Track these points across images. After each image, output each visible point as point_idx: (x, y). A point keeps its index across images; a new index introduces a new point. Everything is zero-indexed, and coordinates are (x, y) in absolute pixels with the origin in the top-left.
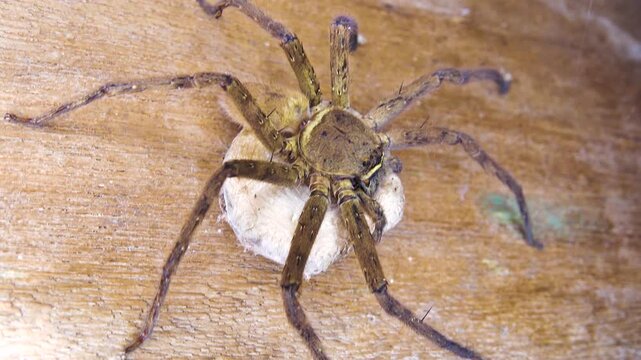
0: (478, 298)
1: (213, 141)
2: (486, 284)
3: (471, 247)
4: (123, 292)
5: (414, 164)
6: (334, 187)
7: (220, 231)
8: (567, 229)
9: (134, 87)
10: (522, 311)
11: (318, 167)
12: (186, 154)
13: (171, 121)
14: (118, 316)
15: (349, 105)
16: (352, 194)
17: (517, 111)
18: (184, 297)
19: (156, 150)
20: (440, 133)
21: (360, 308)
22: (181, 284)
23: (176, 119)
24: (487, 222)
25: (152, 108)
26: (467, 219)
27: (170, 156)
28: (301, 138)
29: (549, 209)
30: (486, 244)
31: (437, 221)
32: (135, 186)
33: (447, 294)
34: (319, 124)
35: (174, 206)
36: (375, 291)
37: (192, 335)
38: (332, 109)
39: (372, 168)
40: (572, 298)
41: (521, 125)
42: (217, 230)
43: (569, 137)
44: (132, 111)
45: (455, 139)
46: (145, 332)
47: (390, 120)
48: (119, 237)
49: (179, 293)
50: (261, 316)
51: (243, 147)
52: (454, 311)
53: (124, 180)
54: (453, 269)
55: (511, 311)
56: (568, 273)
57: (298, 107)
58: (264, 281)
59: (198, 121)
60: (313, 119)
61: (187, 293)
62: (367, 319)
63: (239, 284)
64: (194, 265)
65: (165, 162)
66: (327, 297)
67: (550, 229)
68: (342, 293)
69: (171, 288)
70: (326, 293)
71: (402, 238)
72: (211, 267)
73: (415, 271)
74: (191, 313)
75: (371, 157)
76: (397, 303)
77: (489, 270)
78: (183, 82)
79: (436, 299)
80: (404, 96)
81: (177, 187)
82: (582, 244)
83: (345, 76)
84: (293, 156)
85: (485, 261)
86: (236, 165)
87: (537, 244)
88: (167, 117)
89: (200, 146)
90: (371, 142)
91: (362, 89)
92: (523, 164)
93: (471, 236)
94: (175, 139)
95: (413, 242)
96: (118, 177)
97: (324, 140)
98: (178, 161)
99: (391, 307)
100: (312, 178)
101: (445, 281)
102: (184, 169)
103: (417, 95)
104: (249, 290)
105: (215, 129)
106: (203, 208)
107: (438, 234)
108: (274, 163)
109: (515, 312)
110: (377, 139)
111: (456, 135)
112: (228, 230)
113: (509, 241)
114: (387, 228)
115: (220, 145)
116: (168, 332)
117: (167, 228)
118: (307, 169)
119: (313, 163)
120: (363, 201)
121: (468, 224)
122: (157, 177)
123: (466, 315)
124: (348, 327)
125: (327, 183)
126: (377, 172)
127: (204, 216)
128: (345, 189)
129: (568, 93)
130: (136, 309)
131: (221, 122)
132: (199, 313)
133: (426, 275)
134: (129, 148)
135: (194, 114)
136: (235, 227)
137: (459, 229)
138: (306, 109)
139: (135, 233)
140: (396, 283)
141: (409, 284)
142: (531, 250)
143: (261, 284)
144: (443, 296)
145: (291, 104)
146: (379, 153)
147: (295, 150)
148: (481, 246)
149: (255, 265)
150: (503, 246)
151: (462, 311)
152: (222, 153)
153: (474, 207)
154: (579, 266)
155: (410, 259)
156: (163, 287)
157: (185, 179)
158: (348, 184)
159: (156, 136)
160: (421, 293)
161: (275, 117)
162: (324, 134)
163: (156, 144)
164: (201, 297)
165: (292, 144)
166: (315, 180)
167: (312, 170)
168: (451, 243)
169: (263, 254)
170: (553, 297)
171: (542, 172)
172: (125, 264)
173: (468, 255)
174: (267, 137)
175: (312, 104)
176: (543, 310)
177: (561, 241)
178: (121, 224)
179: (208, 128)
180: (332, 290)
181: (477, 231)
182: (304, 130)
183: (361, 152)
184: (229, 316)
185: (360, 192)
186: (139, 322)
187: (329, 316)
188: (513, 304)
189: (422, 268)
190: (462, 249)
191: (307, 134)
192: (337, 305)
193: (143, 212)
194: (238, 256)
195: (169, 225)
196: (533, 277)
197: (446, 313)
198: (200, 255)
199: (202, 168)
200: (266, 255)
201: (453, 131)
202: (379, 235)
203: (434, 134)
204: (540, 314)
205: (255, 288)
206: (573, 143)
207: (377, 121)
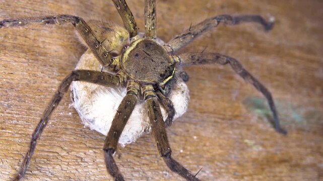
0: (239, 164)
1: (69, 56)
2: (246, 156)
3: (237, 131)
4: (9, 149)
5: (203, 76)
6: (142, 89)
7: (70, 113)
8: (305, 123)
9: (20, 23)
10: (269, 174)
11: (132, 76)
12: (52, 64)
13: (44, 42)
14: (5, 163)
15: (156, 37)
16: (153, 94)
17: (277, 42)
18: (46, 154)
19: (33, 61)
20: (215, 56)
21: (159, 167)
22: (44, 146)
23: (47, 41)
24: (250, 115)
25: (32, 34)
26: (236, 113)
27: (41, 65)
28: (122, 57)
29: (294, 108)
30: (248, 130)
31: (215, 113)
32: (19, 83)
33: (219, 161)
34: (134, 49)
35: (42, 96)
36: (163, 156)
37: (50, 178)
38: (144, 39)
39: (167, 78)
40: (304, 168)
41: (279, 51)
42: (68, 112)
43: (312, 61)
44: (19, 36)
45: (225, 61)
46: (21, 173)
47: (182, 47)
48: (7, 115)
49: (43, 151)
50: (93, 168)
51: (87, 61)
52: (223, 172)
53: (13, 79)
54: (224, 145)
55: (261, 175)
56: (302, 151)
57: (121, 38)
58: (97, 147)
59: (60, 43)
60: (131, 45)
61: (47, 152)
62: (163, 174)
63: (81, 148)
64: (53, 134)
65: (38, 68)
66: (137, 159)
67: (293, 121)
68: (148, 157)
69: (37, 147)
70: (137, 156)
71: (190, 123)
72: (64, 136)
73: (197, 146)
74: (50, 164)
75: (166, 71)
76: (178, 164)
77: (248, 146)
78: (49, 20)
79: (210, 164)
80: (192, 32)
81: (45, 85)
82: (315, 133)
83: (153, 19)
84: (117, 68)
85: (246, 141)
86: (79, 73)
87: (283, 131)
88: (41, 39)
89: (61, 59)
90: (166, 62)
91: (171, 24)
92: (278, 78)
93: (238, 124)
94: (45, 54)
95: (198, 127)
96: (8, 77)
97: (136, 59)
98: (46, 69)
99: (174, 166)
100: (128, 83)
101: (218, 153)
102: (50, 73)
103: (202, 31)
104: (87, 151)
105: (71, 48)
106: (57, 99)
107: (215, 122)
108: (103, 72)
109: (264, 175)
110: (172, 60)
111: (226, 58)
112: (75, 113)
113: (264, 128)
114: (176, 116)
115: (74, 58)
116: (35, 175)
117: (37, 111)
118: (125, 77)
119: (129, 73)
120: (160, 99)
121: (236, 117)
122: (33, 78)
123: (230, 175)
124: (150, 178)
125: (137, 86)
126: (170, 80)
127: (58, 104)
128: (149, 91)
129: (314, 31)
130: (16, 159)
131: (75, 44)
132: (55, 164)
133: (205, 148)
134: (16, 59)
135: (58, 38)
136: (79, 111)
137: (230, 120)
138: (127, 39)
139: (18, 112)
140: (184, 152)
141: (193, 153)
142: (278, 135)
143: (95, 148)
144: (216, 162)
145: (117, 36)
146: (171, 69)
147: (118, 64)
148: (244, 132)
149: (92, 136)
150: (260, 131)
151: (228, 172)
152: (75, 64)
153: (241, 105)
154: (311, 147)
155: (195, 137)
156: (32, 147)
157: (50, 80)
158: (151, 87)
159: (33, 51)
160: (201, 159)
161: (107, 43)
162: (137, 55)
163: (33, 57)
164: (56, 154)
165: (116, 60)
166: (130, 84)
167: (128, 78)
168: (224, 128)
169: (96, 130)
170: (291, 166)
171: (291, 84)
172: (10, 131)
173: (235, 137)
174: (100, 56)
175: (132, 35)
176: (283, 175)
177: (300, 130)
178: (9, 106)
179: (66, 48)
180: (141, 155)
181: (242, 121)
182: (125, 52)
183: (160, 68)
184: (74, 167)
185: (159, 93)
186: (18, 167)
187: (138, 171)
188: (263, 169)
189: (202, 144)
190: (231, 132)
191: (126, 55)
192: (144, 164)
193: (23, 100)
194: (81, 130)
195: (38, 108)
196: (278, 152)
197: (217, 173)
198: (57, 128)
199: (61, 73)
200: (97, 130)
201: (224, 56)
202: (171, 121)
203: (210, 57)
204: (281, 177)
205: (91, 151)
206: (314, 65)
207: (174, 47)
